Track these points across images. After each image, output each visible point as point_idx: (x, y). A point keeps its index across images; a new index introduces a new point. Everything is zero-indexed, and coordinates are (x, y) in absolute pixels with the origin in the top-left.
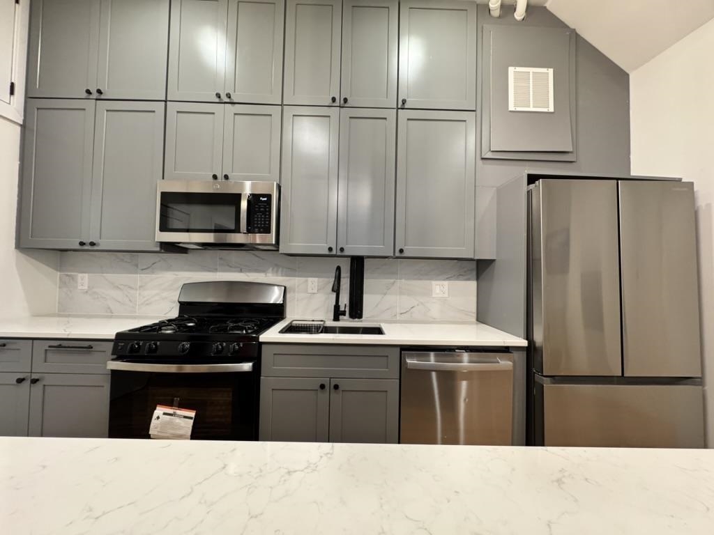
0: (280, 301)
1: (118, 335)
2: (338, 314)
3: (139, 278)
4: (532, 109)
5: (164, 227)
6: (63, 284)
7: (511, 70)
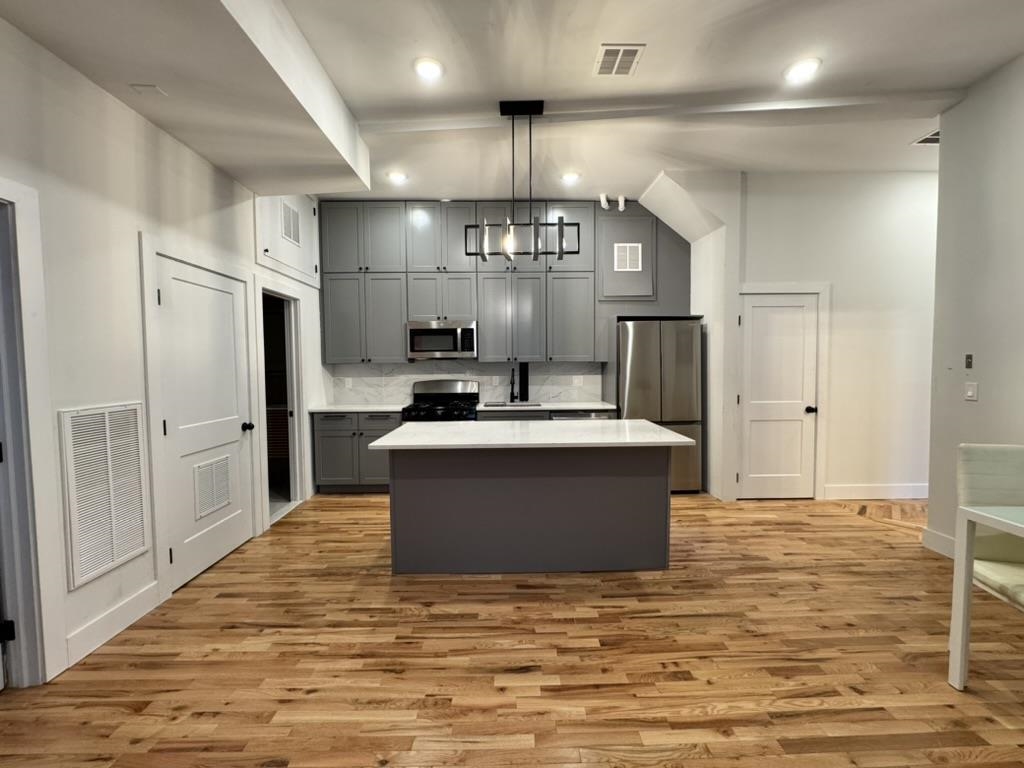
0: (476, 391)
1: (404, 409)
2: (513, 398)
3: (384, 380)
4: (628, 270)
5: (412, 350)
6: (336, 385)
7: (616, 245)
